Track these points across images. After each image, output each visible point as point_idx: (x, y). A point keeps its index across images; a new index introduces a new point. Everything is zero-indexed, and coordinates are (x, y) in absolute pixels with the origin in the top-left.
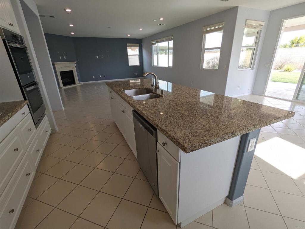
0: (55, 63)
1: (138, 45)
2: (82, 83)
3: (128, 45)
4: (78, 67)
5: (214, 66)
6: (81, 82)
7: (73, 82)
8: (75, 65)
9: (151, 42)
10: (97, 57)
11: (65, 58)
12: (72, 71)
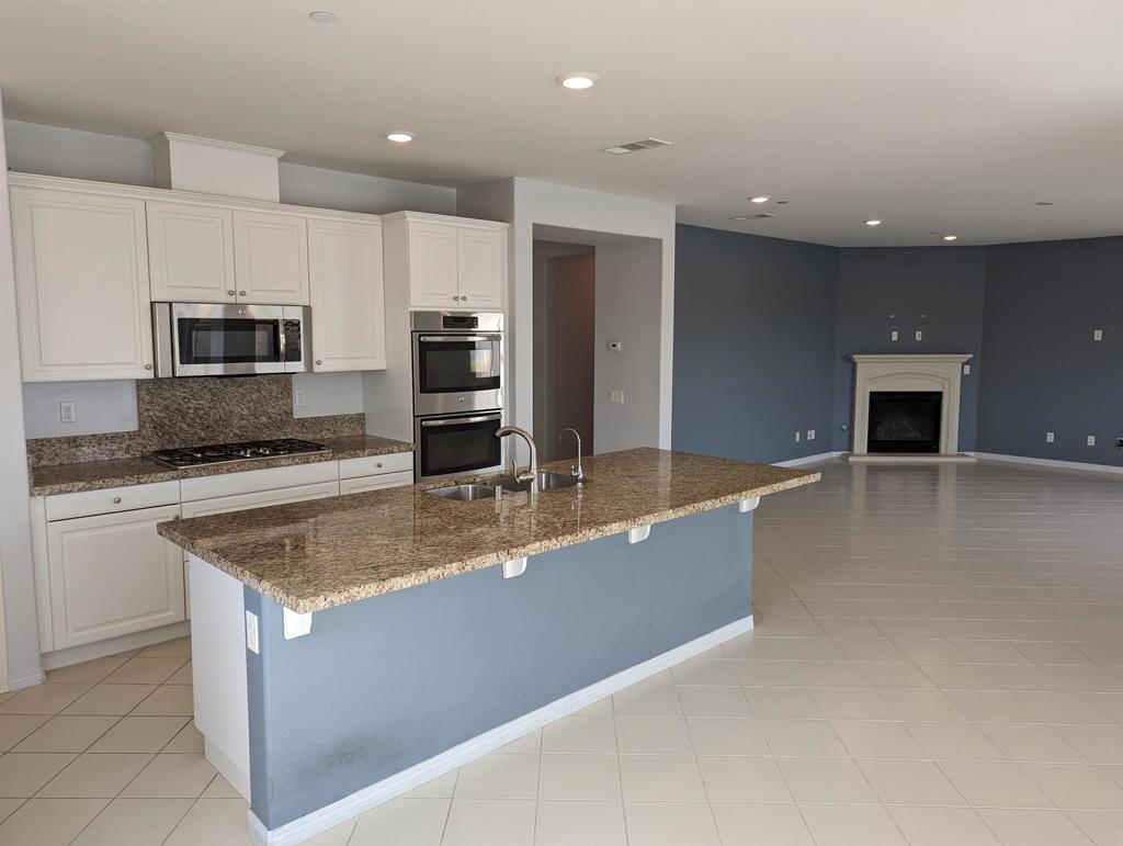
2: (972, 457)
4: (979, 381)
6: (972, 449)
11: (919, 336)
12: (939, 395)
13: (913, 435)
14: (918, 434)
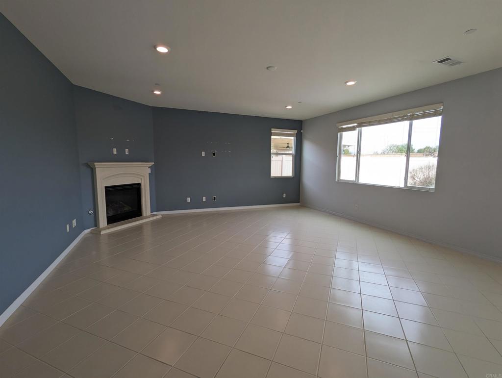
0: (95, 163)
1: (294, 132)
2: (159, 215)
3: (273, 131)
4: (155, 176)
5: (427, 181)
6: (158, 211)
7: (137, 212)
8: (149, 171)
9: (337, 125)
10: (203, 154)
11: (127, 152)
12: (139, 185)
13: (127, 209)
14: (130, 208)
